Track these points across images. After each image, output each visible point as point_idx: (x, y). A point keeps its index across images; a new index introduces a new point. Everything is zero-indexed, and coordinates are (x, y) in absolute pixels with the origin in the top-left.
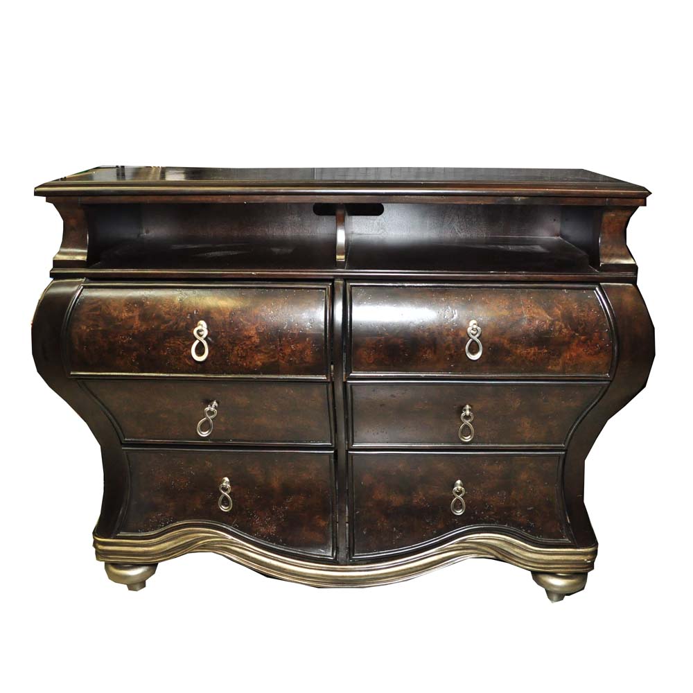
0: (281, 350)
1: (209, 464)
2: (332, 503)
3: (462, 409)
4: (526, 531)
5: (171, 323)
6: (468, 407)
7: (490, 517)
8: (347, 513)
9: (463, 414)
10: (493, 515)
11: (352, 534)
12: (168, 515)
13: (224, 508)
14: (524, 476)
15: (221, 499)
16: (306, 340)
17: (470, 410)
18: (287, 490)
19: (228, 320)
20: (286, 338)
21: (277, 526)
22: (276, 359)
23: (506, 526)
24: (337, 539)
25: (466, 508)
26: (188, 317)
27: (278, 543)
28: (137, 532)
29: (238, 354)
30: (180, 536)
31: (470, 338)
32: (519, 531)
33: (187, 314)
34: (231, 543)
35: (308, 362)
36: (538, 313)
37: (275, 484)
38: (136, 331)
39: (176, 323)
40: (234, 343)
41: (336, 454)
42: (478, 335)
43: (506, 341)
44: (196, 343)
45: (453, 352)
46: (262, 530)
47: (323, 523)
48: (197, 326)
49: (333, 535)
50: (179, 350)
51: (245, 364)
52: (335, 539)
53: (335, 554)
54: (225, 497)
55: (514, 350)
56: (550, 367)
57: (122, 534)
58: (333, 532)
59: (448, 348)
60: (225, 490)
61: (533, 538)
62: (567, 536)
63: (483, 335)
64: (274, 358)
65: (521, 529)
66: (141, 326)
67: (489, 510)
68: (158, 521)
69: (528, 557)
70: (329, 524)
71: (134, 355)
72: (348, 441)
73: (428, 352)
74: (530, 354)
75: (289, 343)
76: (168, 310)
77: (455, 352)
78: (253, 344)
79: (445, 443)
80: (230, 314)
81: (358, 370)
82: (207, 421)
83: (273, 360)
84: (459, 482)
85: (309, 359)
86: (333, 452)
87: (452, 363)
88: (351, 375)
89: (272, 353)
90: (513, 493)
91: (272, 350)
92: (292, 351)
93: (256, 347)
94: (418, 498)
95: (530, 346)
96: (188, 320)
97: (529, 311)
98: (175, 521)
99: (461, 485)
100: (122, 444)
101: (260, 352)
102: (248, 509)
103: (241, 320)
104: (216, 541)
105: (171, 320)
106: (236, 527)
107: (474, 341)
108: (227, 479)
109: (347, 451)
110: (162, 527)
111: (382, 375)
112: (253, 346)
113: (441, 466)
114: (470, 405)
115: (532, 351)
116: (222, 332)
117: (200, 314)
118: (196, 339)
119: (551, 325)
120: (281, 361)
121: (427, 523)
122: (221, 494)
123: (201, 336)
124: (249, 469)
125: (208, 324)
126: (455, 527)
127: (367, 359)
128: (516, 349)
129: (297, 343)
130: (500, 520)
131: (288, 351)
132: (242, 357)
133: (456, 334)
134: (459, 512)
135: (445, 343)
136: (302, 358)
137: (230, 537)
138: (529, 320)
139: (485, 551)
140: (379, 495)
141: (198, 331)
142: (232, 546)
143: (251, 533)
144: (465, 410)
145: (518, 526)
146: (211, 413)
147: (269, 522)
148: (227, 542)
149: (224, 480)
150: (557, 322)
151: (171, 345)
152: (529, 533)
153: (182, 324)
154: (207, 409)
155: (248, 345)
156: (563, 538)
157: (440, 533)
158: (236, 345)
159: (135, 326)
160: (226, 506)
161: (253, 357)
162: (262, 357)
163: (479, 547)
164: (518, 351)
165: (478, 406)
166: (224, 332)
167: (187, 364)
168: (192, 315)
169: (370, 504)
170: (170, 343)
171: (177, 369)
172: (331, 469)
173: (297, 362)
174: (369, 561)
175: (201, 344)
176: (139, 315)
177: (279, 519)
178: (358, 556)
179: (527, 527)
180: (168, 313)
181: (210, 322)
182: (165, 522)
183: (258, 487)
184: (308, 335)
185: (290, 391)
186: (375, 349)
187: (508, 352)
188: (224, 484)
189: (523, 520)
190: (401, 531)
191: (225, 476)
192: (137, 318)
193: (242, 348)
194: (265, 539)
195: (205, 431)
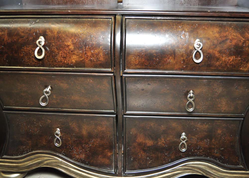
0: (86, 53)
1: (49, 121)
2: (115, 143)
3: (188, 92)
4: (219, 161)
5: (25, 38)
6: (191, 91)
7: (200, 153)
8: (123, 148)
9: (189, 96)
10: (202, 152)
11: (125, 160)
12: (28, 147)
13: (57, 144)
14: (219, 132)
15: (55, 140)
16: (100, 48)
17: (193, 93)
18: (90, 136)
19: (56, 36)
20: (89, 46)
21: (85, 154)
22: (83, 58)
23: (208, 158)
24: (117, 162)
25: (187, 148)
26: (34, 34)
27: (85, 164)
28: (12, 155)
29: (62, 56)
30: (34, 158)
31: (196, 49)
32: (215, 161)
33: (34, 33)
34: (61, 163)
35: (101, 61)
36: (236, 36)
37: (84, 132)
38: (6, 42)
39: (28, 38)
40: (59, 49)
41: (117, 117)
42: (200, 48)
43: (216, 52)
44: (38, 48)
45: (185, 58)
46: (77, 156)
47: (109, 154)
48: (38, 39)
49: (115, 160)
50: (29, 53)
51: (66, 61)
52: (116, 162)
53: (115, 171)
54: (58, 139)
55: (221, 58)
56: (241, 69)
57: (5, 156)
58: (115, 159)
59: (182, 56)
60: (57, 135)
61: (223, 164)
62: (241, 165)
63: (203, 48)
64: (82, 58)
65: (217, 160)
66: (9, 39)
67: (199, 149)
68: (23, 150)
69: (220, 175)
70: (113, 155)
71: (5, 56)
72: (123, 110)
73: (170, 58)
74: (231, 60)
75: (90, 49)
76: (23, 30)
77: (186, 58)
78: (70, 50)
79: (177, 112)
80: (57, 32)
81: (129, 68)
82: (45, 97)
83: (81, 59)
84: (184, 134)
85: (102, 59)
86: (115, 116)
87: (185, 65)
88: (125, 71)
89: (81, 55)
90: (213, 140)
91: (80, 53)
92: (92, 54)
93: (72, 51)
94: (161, 142)
95: (230, 55)
96: (34, 36)
97: (231, 34)
98: (32, 150)
99: (185, 136)
100: (3, 109)
101: (74, 54)
102: (70, 145)
103: (64, 36)
104: (53, 162)
105: (24, 36)
106: (63, 155)
107: (198, 51)
108: (58, 129)
109: (123, 115)
110: (25, 154)
111: (143, 71)
112: (70, 51)
113: (174, 125)
114: (193, 91)
115: (232, 58)
116: (53, 43)
117: (41, 32)
118: (38, 46)
119: (243, 43)
120: (86, 60)
121: (166, 156)
122: (56, 137)
123: (40, 44)
124: (70, 124)
125: (45, 38)
126: (181, 158)
127: (134, 62)
128: (223, 57)
129: (94, 50)
130: (205, 155)
131: (89, 54)
132: (64, 57)
133: (187, 48)
134: (184, 150)
135: (180, 53)
136: (97, 58)
137: (61, 160)
138: (231, 40)
139: (197, 171)
140: (140, 139)
141: (39, 42)
142: (62, 164)
143: (71, 158)
144: (190, 93)
145: (215, 158)
146: (47, 92)
147: (81, 153)
148: (59, 162)
149: (57, 130)
150: (247, 42)
151: (25, 50)
152: (221, 162)
153: (31, 38)
154: (45, 90)
155: (67, 51)
156: (239, 165)
157: (172, 161)
158: (61, 50)
159: (5, 40)
160: (58, 143)
161: (70, 57)
162: (75, 58)
163: (193, 169)
164: (224, 59)
165: (198, 91)
166: (54, 43)
167: (34, 61)
168: (36, 33)
169: (135, 144)
170: (24, 49)
171: (29, 64)
172: (114, 125)
173: (95, 60)
174: (134, 175)
175: (40, 49)
176: (8, 34)
177: (86, 151)
178: (127, 172)
179: (220, 159)
180: (23, 32)
181: (46, 37)
182: (27, 151)
183: (75, 134)
184: (101, 45)
185: (90, 81)
186: (139, 56)
187: (218, 59)
188: (57, 132)
189: (218, 155)
190: (151, 159)
191: (58, 128)
192: (6, 35)
193: (64, 52)
194: (79, 162)
195: (44, 103)
